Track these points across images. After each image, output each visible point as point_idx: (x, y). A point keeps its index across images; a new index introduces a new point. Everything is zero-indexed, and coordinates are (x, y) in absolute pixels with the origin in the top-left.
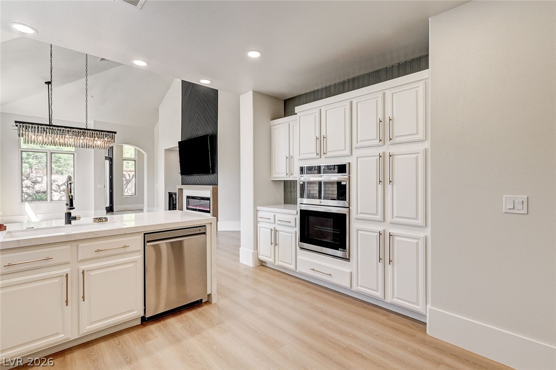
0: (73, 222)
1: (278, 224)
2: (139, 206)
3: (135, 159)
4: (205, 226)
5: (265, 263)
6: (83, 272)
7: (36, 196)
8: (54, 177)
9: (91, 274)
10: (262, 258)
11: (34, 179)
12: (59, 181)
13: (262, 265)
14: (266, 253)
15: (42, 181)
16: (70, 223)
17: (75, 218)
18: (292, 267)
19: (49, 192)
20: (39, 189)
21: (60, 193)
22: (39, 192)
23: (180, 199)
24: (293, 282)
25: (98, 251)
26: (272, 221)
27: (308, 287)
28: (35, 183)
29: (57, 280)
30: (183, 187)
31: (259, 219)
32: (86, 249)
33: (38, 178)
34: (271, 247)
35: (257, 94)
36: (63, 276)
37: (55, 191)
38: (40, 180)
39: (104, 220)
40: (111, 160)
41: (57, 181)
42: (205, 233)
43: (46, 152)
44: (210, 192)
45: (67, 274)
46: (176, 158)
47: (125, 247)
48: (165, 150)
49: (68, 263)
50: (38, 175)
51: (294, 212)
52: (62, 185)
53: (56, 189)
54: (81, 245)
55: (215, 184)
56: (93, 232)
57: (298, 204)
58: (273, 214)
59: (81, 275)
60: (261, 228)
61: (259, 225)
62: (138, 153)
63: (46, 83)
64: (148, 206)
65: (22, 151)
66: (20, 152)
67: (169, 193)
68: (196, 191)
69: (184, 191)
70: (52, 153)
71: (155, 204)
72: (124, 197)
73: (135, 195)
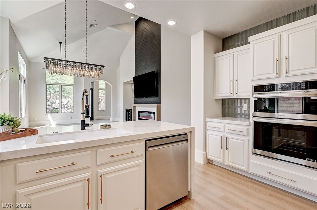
0: (86, 128)
1: (228, 133)
2: (107, 117)
3: (105, 89)
4: (186, 134)
5: (212, 161)
6: (101, 176)
7: (53, 111)
8: (63, 100)
9: (107, 177)
10: (209, 157)
11: (52, 101)
12: (64, 103)
13: (209, 163)
14: (215, 155)
15: (56, 102)
16: (85, 129)
17: (88, 125)
18: (244, 168)
19: (60, 108)
20: (54, 107)
21: (64, 109)
22: (54, 108)
23: (134, 113)
24: (248, 182)
25: (112, 156)
26: (222, 130)
27: (266, 188)
28: (52, 103)
29: (80, 184)
30: (136, 105)
31: (208, 128)
32: (104, 154)
33: (54, 101)
34: (220, 150)
35: (207, 33)
36: (85, 180)
38: (55, 101)
39: (108, 126)
40: (92, 89)
41: (63, 102)
42: (187, 140)
43: (59, 85)
44: (155, 108)
45: (89, 179)
46: (131, 88)
47: (132, 152)
48: (124, 83)
49: (88, 168)
50: (54, 99)
51: (248, 123)
52: (65, 105)
54: (100, 150)
55: (159, 103)
56: (109, 139)
57: (251, 116)
58: (223, 125)
59: (99, 179)
60: (209, 135)
61: (208, 132)
62: (107, 85)
63: (59, 43)
64: (113, 117)
65: (47, 84)
66: (46, 85)
67: (126, 109)
68: (145, 108)
69: (136, 108)
70: (62, 85)
71: (117, 116)
72: (99, 111)
73: (105, 110)
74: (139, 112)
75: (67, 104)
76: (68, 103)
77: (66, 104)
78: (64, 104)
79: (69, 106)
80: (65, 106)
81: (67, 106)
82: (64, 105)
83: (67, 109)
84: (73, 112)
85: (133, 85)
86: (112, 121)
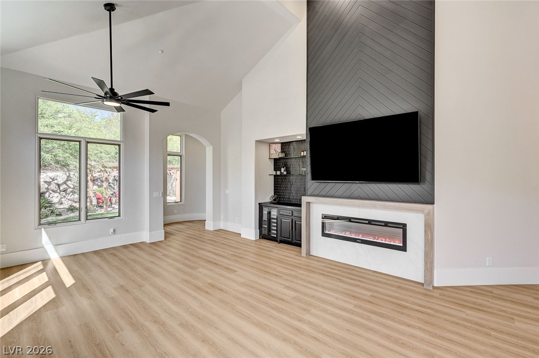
3: (181, 154)
12: (59, 180)
19: (82, 206)
23: (307, 219)
41: (56, 179)
43: (79, 142)
48: (256, 141)
52: (62, 184)
53: (55, 189)
64: (214, 220)
65: (41, 138)
66: (37, 139)
67: (259, 204)
69: (312, 206)
70: (88, 142)
71: (222, 217)
72: (168, 204)
73: (181, 201)
74: (325, 217)
75: (65, 183)
76: (67, 180)
77: (62, 182)
78: (59, 183)
79: (70, 187)
80: (62, 188)
81: (65, 186)
82: (59, 185)
83: (66, 194)
84: (119, 216)
85: (274, 146)
86: (212, 230)
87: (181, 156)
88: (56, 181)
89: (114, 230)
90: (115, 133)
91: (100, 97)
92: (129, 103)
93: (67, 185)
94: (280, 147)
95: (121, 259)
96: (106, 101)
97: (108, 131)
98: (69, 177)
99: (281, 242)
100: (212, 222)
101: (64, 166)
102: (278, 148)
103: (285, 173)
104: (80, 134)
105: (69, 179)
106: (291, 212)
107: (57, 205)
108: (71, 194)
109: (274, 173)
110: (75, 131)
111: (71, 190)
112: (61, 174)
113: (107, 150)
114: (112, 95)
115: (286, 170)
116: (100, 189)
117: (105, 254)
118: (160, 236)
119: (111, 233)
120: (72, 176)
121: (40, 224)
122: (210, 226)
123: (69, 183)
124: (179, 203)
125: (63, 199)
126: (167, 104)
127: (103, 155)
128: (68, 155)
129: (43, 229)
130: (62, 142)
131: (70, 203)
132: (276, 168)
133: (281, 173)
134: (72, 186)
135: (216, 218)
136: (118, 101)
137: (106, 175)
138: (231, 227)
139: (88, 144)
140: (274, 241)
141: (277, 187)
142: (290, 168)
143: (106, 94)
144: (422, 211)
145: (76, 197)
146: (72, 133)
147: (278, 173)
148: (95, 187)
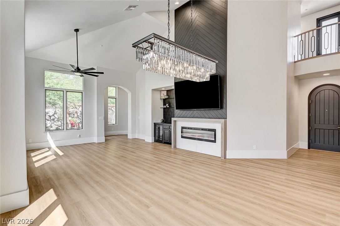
2: (119, 132)
3: (116, 97)
12: (50, 113)
19: (65, 123)
23: (174, 129)
37: (48, 120)
41: (49, 113)
43: (63, 91)
52: (52, 116)
53: (48, 119)
55: (222, 117)
63: (75, 30)
64: (132, 133)
65: (46, 90)
66: (44, 90)
67: (154, 123)
68: (196, 123)
69: (177, 123)
70: (67, 91)
71: (137, 131)
72: (109, 125)
73: (116, 124)
74: (183, 128)
75: (53, 115)
76: (54, 114)
77: (52, 115)
78: (50, 115)
79: (56, 118)
80: (52, 118)
82: (50, 116)
83: (54, 121)
84: (82, 129)
85: (163, 92)
86: (131, 138)
87: (116, 99)
88: (48, 114)
89: (80, 136)
90: (80, 87)
91: (73, 71)
92: (86, 73)
93: (55, 117)
94: (166, 93)
95: (83, 148)
96: (75, 73)
97: (77, 85)
98: (55, 111)
99: (165, 143)
100: (131, 134)
101: (53, 105)
102: (165, 93)
103: (168, 107)
104: (63, 87)
105: (55, 113)
106: (168, 127)
107: (50, 128)
108: (57, 122)
109: (163, 107)
110: (60, 86)
111: (57, 119)
112: (51, 110)
113: (77, 96)
114: (78, 70)
115: (169, 105)
116: (73, 119)
117: (75, 146)
118: (103, 140)
119: (78, 137)
120: (57, 111)
121: (46, 131)
122: (130, 137)
123: (55, 115)
124: (115, 125)
125: (52, 125)
126: (103, 73)
127: (74, 99)
128: (56, 98)
129: (48, 133)
130: (54, 92)
131: (56, 127)
132: (164, 104)
133: (166, 107)
134: (57, 117)
135: (133, 132)
136: (80, 72)
137: (76, 110)
138: (141, 137)
139: (67, 93)
140: (161, 143)
141: (165, 114)
142: (171, 104)
143: (75, 70)
144: (220, 122)
145: (59, 123)
146: (58, 87)
147: (165, 107)
148: (70, 118)
